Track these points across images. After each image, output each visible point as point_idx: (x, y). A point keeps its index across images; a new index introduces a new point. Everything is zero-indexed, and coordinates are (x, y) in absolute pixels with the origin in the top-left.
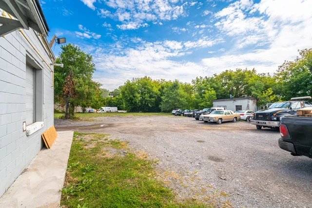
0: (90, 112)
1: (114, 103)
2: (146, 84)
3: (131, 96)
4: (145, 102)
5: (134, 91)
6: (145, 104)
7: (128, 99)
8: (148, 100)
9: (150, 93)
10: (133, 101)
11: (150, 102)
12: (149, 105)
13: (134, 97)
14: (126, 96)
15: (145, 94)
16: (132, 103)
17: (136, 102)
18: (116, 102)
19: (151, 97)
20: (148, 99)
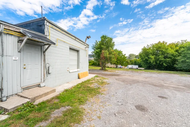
0: (120, 68)
1: (138, 62)
2: (160, 47)
3: (146, 58)
4: (160, 62)
5: (149, 54)
6: (160, 64)
7: (144, 60)
8: (162, 61)
9: (164, 54)
10: (148, 62)
11: (165, 62)
12: (164, 64)
13: (149, 58)
14: (142, 58)
15: (159, 56)
16: (147, 63)
17: (150, 62)
18: (140, 62)
19: (165, 57)
20: (163, 59)
